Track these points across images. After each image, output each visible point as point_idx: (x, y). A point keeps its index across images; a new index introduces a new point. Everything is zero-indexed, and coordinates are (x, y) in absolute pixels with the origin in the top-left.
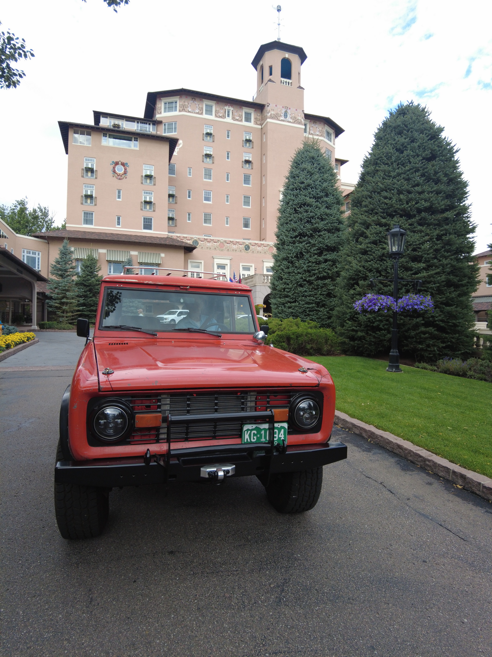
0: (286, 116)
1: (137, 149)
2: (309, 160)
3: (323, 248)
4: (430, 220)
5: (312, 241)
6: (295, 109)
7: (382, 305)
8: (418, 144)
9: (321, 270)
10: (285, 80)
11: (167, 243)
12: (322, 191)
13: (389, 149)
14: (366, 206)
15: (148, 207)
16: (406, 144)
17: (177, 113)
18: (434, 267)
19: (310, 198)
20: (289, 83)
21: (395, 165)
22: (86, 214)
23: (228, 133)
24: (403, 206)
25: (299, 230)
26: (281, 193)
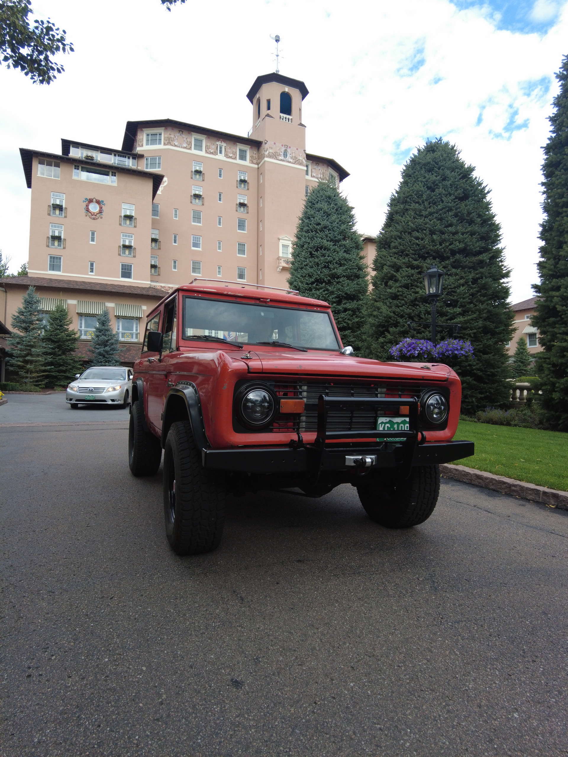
0: (285, 155)
1: (115, 184)
2: (325, 200)
3: (342, 296)
4: (465, 262)
5: (330, 288)
6: (295, 149)
7: (422, 349)
8: (450, 182)
9: (340, 319)
10: (285, 116)
11: (150, 293)
12: (341, 233)
13: (419, 187)
14: (395, 247)
15: (127, 252)
16: (437, 182)
17: (161, 147)
18: (470, 312)
19: (328, 241)
20: (288, 119)
21: (426, 203)
22: (53, 258)
23: (220, 171)
24: (436, 247)
25: (315, 276)
26: (281, 241)
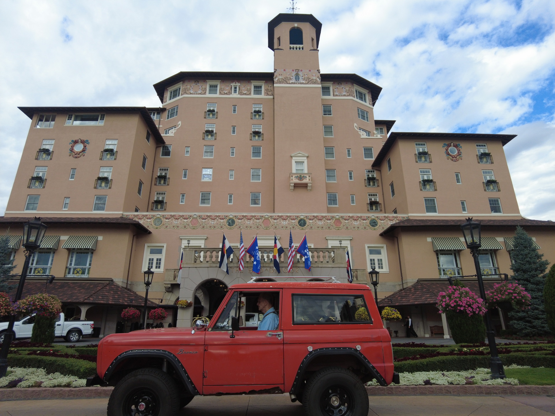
0: (297, 77)
1: (102, 124)
6: (308, 71)
10: (295, 46)
15: (103, 184)
17: (180, 97)
20: (299, 48)
22: (31, 198)
23: (235, 108)
26: (293, 158)
